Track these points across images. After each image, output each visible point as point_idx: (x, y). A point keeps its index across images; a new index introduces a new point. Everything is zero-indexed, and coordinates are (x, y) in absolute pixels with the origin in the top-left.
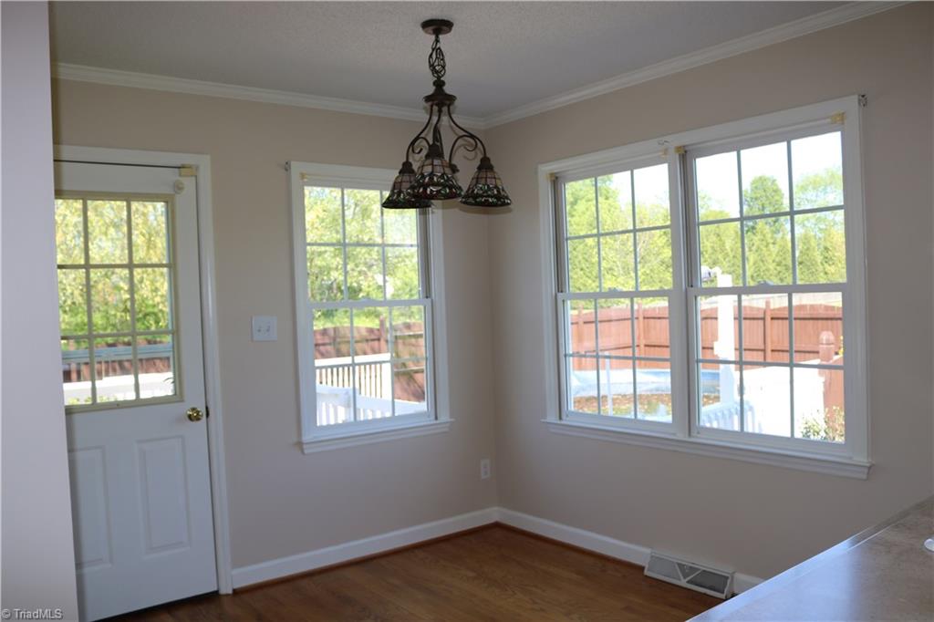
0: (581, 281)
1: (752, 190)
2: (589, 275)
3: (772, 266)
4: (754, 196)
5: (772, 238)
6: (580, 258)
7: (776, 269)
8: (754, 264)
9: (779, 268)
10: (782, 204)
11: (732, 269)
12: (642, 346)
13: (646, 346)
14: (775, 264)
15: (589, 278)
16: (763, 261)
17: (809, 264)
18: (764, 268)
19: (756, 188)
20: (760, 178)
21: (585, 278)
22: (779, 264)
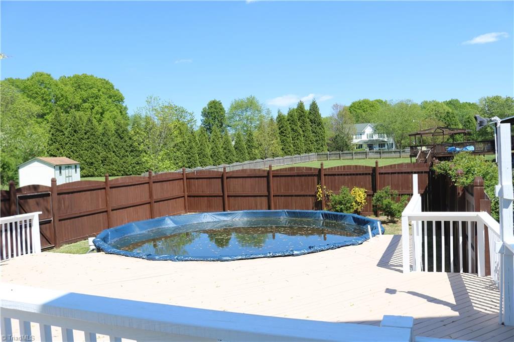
0: (113, 159)
1: (209, 108)
2: (118, 155)
3: (221, 150)
4: (210, 111)
5: (220, 134)
6: (113, 145)
7: (223, 152)
8: (212, 149)
9: (225, 151)
10: (224, 116)
11: (200, 152)
12: (186, 197)
13: (188, 196)
14: (223, 149)
15: (119, 157)
16: (216, 147)
17: (240, 149)
18: (217, 151)
19: (211, 107)
20: (214, 102)
21: (116, 157)
22: (225, 149)
